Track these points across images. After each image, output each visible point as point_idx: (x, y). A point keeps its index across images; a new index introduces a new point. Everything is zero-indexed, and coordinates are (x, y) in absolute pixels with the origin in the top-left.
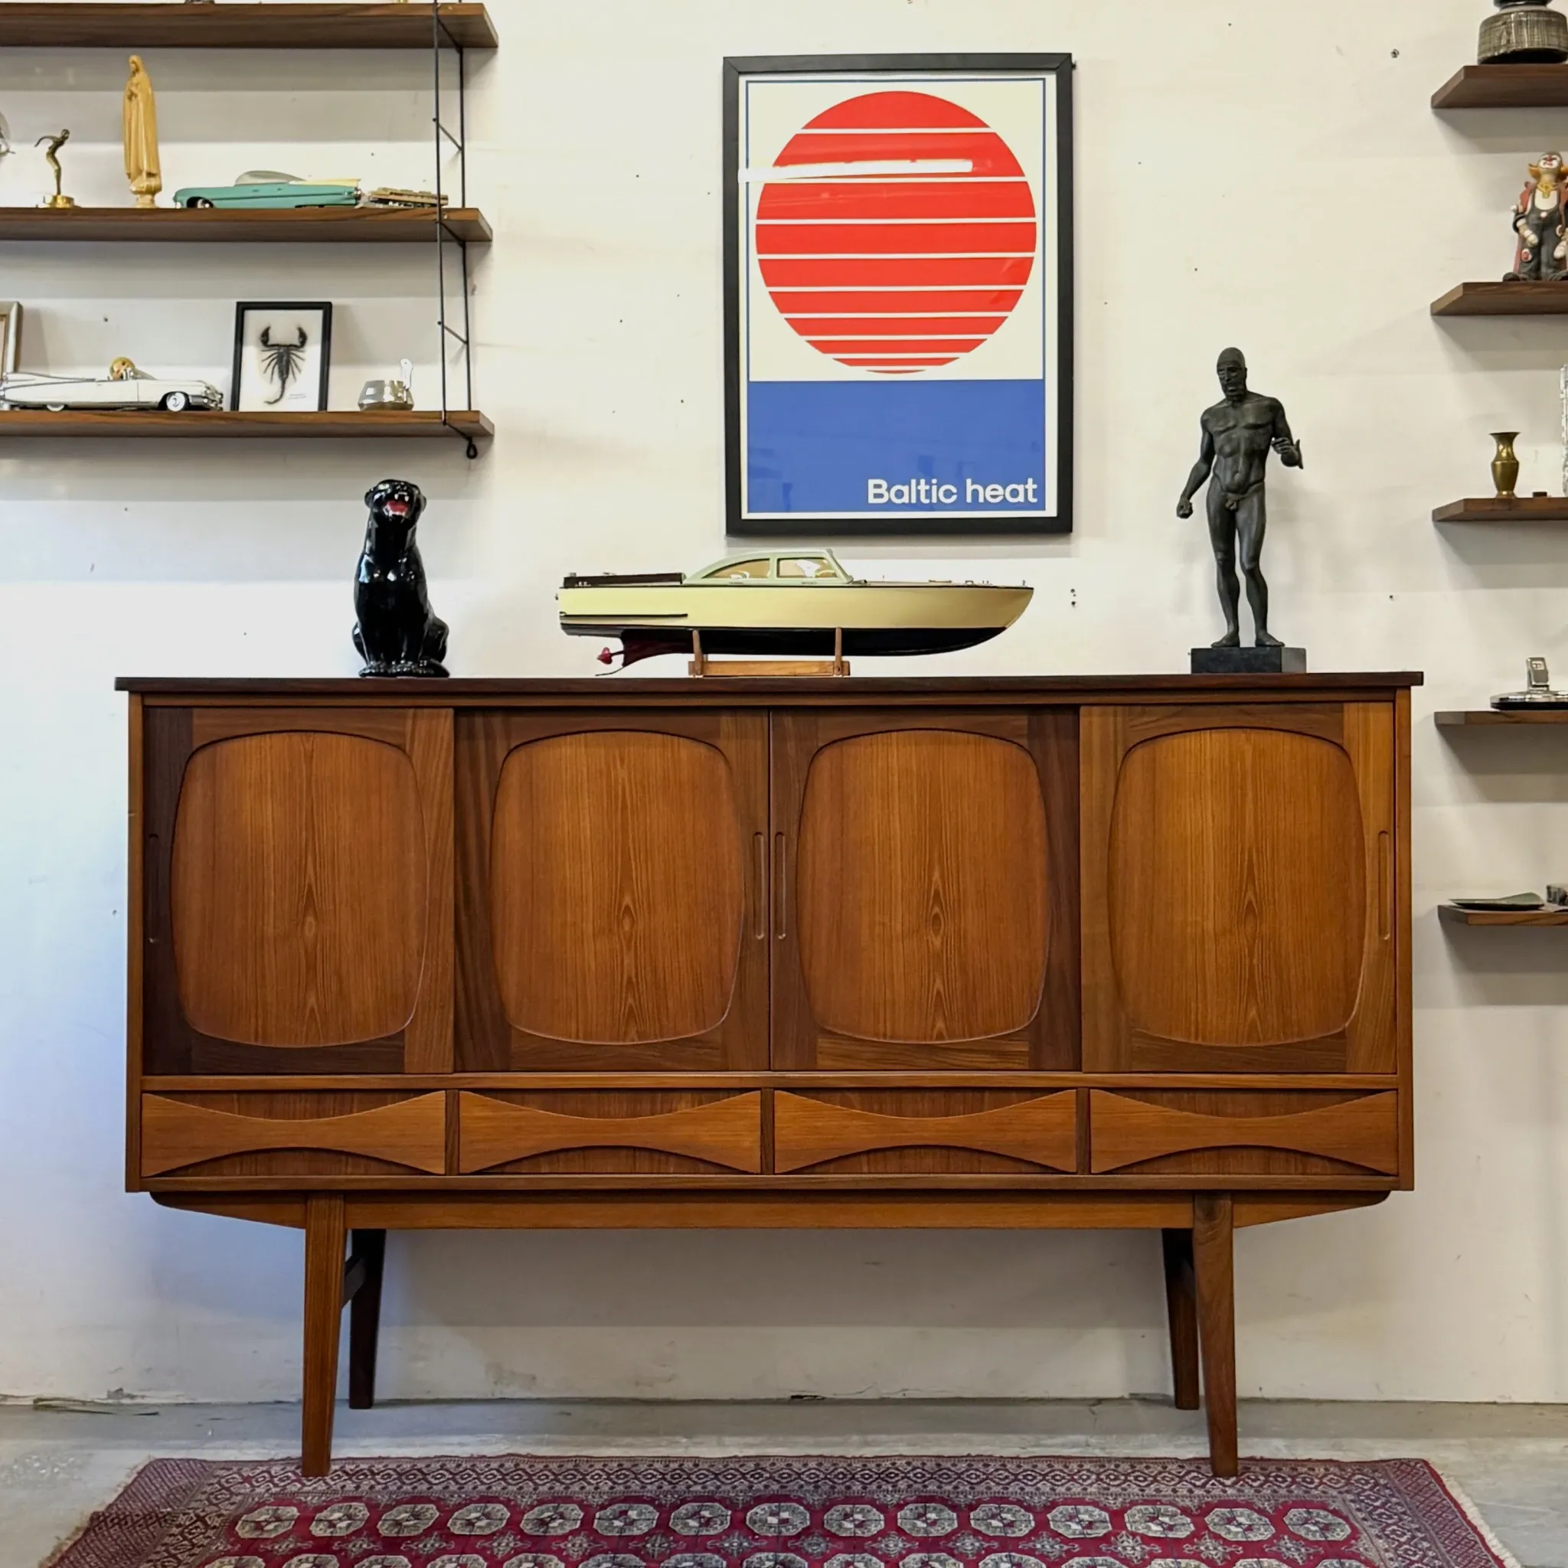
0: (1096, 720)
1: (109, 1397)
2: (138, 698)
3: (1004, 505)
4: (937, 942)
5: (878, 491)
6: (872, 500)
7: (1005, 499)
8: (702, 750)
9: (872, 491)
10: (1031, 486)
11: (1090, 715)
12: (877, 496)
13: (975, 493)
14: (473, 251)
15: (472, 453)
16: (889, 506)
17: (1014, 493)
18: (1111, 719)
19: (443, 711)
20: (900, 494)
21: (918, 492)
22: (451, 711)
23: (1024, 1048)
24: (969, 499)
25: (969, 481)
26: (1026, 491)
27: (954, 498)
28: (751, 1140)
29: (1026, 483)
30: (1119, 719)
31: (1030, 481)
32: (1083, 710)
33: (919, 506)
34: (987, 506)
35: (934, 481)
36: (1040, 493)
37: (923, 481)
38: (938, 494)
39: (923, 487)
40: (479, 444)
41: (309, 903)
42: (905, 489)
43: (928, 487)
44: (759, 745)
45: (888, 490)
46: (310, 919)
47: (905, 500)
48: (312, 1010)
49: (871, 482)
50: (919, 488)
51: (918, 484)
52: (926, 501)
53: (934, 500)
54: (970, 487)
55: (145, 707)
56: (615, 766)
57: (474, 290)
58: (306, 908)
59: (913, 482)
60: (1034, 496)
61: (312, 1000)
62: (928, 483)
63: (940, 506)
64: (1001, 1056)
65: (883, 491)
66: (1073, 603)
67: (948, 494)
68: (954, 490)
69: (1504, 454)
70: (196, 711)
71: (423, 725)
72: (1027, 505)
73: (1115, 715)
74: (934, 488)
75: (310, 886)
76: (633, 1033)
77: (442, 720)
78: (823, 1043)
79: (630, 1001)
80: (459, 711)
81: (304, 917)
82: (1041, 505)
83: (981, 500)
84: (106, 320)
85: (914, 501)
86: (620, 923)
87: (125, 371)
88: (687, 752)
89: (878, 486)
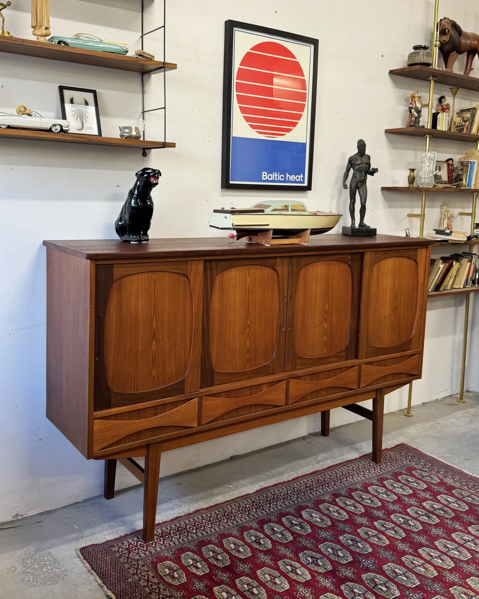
1: (13, 518)
2: (94, 262)
3: (295, 182)
4: (326, 325)
5: (265, 176)
6: (263, 179)
7: (295, 180)
8: (270, 270)
9: (263, 176)
10: (302, 176)
12: (265, 177)
13: (288, 177)
14: (145, 77)
15: (145, 155)
16: (267, 181)
17: (298, 178)
19: (200, 261)
20: (270, 177)
21: (275, 176)
22: (203, 261)
23: (344, 354)
24: (287, 180)
25: (287, 174)
26: (300, 177)
27: (283, 179)
28: (283, 396)
29: (300, 175)
31: (302, 174)
32: (366, 253)
33: (274, 181)
34: (291, 182)
35: (279, 173)
36: (304, 178)
37: (276, 173)
38: (279, 178)
39: (276, 175)
40: (147, 151)
41: (154, 336)
42: (271, 175)
44: (286, 268)
45: (267, 176)
46: (154, 342)
47: (271, 179)
48: (154, 377)
49: (263, 173)
51: (275, 174)
52: (276, 180)
53: (279, 180)
54: (287, 176)
55: (96, 265)
56: (247, 277)
57: (145, 92)
58: (153, 338)
59: (274, 173)
60: (302, 179)
61: (154, 372)
62: (277, 174)
63: (280, 181)
64: (339, 358)
65: (266, 176)
67: (282, 177)
68: (283, 176)
69: (412, 175)
70: (114, 265)
71: (194, 267)
72: (300, 182)
73: (373, 254)
74: (279, 175)
75: (154, 330)
76: (248, 367)
77: (200, 265)
78: (298, 361)
79: (248, 356)
80: (205, 261)
81: (152, 341)
82: (303, 182)
83: (290, 180)
84: (2, 87)
85: (273, 179)
86: (246, 331)
87: (24, 112)
88: (267, 271)
89: (265, 174)
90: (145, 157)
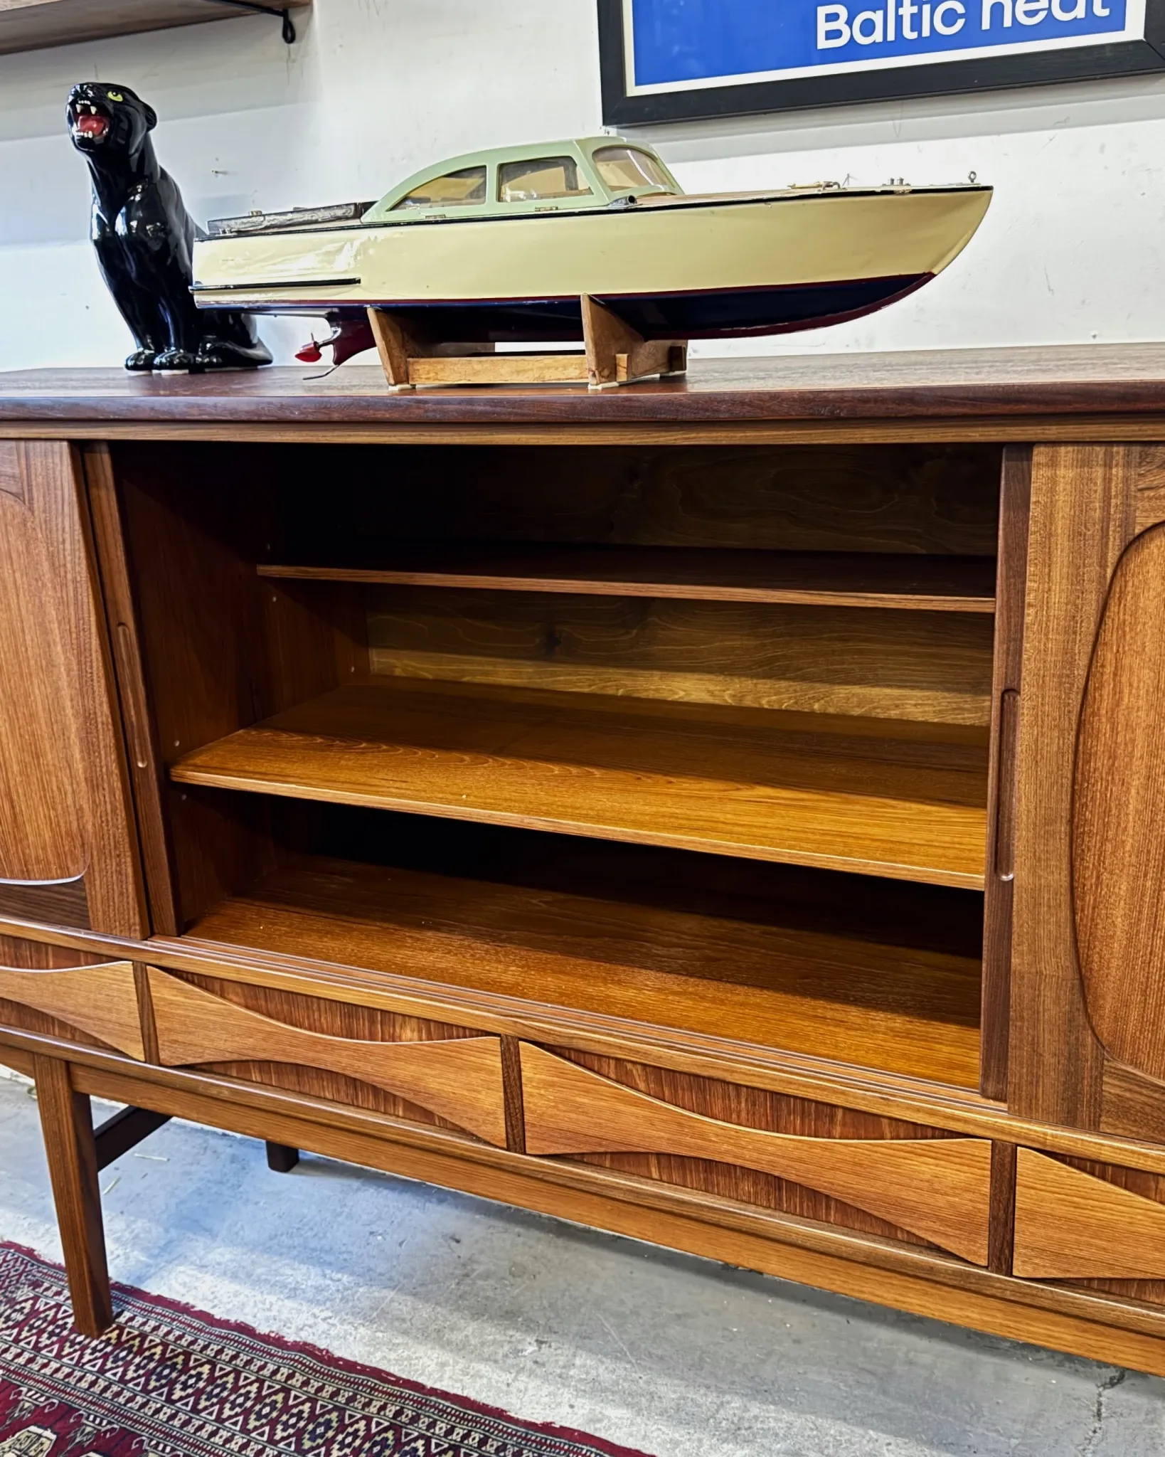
0: (1066, 474)
3: (1050, 28)
5: (833, 26)
6: (823, 43)
7: (1050, 14)
9: (823, 27)
11: (1053, 464)
12: (832, 35)
13: (997, 8)
15: (287, 35)
16: (852, 51)
18: (1099, 472)
20: (868, 28)
21: (899, 19)
22: (65, 446)
24: (986, 25)
27: (961, 22)
28: (492, 1101)
30: (1118, 472)
32: (1040, 455)
33: (900, 46)
34: (1019, 33)
38: (933, 21)
39: (908, 10)
40: (297, 20)
42: (877, 17)
43: (915, 9)
45: (849, 23)
47: (877, 36)
49: (822, 11)
50: (901, 11)
52: (909, 34)
53: (926, 32)
54: (990, 1)
60: (1104, 7)
63: (937, 42)
65: (840, 24)
67: (949, 18)
68: (960, 9)
71: (37, 465)
72: (1091, 24)
73: (1108, 465)
74: (927, 8)
77: (57, 459)
80: (75, 446)
82: (1117, 21)
83: (1008, 22)
85: (891, 37)
89: (832, 17)
90: (292, 45)
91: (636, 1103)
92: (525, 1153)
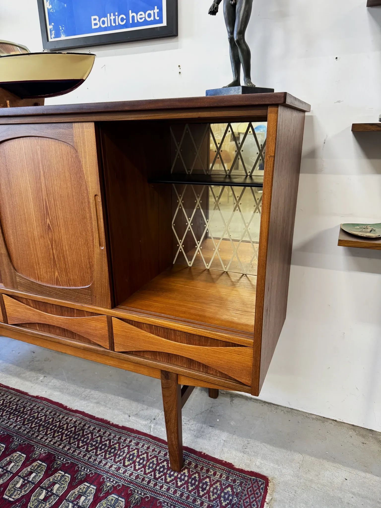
3: (146, 23)
5: (95, 22)
6: (94, 27)
7: (145, 19)
9: (93, 22)
10: (156, 10)
12: (96, 24)
13: (133, 17)
16: (100, 29)
17: (149, 16)
20: (104, 22)
21: (111, 20)
24: (131, 22)
25: (130, 11)
26: (154, 13)
27: (125, 21)
29: (154, 9)
31: (156, 7)
33: (111, 28)
34: (139, 24)
35: (116, 14)
36: (160, 14)
37: (112, 14)
38: (119, 21)
39: (113, 17)
42: (105, 19)
43: (114, 17)
45: (99, 21)
47: (106, 25)
49: (93, 18)
50: (111, 18)
51: (110, 16)
52: (114, 25)
53: (117, 24)
54: (131, 15)
59: (108, 15)
60: (158, 17)
62: (114, 15)
63: (120, 26)
65: (97, 22)
66: (180, 73)
67: (122, 20)
68: (125, 17)
72: (154, 22)
74: (117, 17)
82: (161, 21)
83: (136, 21)
85: (109, 25)
89: (95, 19)
91: (30, 310)
92: (8, 324)
